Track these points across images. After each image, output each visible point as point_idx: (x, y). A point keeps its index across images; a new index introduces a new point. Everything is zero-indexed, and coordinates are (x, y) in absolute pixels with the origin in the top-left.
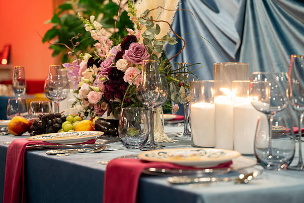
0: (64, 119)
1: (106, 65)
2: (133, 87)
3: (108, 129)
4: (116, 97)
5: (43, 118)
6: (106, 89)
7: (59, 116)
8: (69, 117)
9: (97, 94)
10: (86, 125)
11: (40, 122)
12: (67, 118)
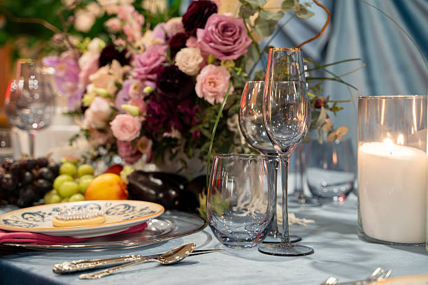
0: (56, 171)
1: (148, 61)
2: (216, 107)
3: (157, 195)
4: (175, 128)
5: (13, 169)
6: (149, 110)
7: (43, 163)
8: (67, 167)
9: (133, 121)
10: (111, 185)
11: (7, 179)
12: (63, 168)
